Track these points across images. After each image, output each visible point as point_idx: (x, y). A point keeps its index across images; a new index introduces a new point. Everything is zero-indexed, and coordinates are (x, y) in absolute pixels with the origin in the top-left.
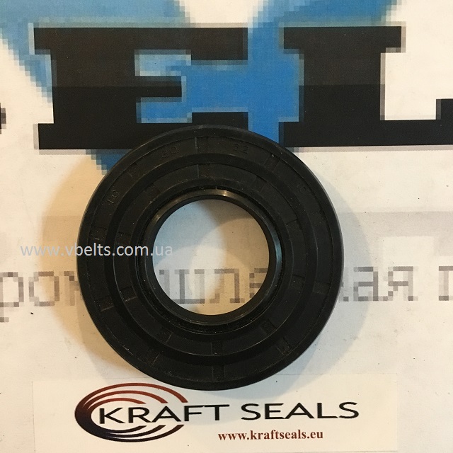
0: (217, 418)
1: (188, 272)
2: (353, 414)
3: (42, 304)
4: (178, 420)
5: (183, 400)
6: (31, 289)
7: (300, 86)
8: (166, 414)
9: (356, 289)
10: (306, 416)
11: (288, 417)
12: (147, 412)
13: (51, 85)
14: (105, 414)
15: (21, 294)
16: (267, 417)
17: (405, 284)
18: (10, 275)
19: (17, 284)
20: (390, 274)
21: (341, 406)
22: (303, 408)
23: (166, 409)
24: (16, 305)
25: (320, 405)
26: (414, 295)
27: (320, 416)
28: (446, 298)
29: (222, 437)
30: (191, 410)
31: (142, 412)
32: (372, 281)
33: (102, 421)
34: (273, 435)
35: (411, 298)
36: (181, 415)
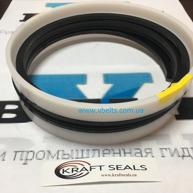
1: (84, 150)
3: (39, 159)
6: (37, 155)
9: (135, 154)
14: (64, 170)
15: (33, 157)
17: (150, 153)
18: (31, 151)
19: (33, 154)
20: (145, 150)
24: (31, 159)
26: (154, 156)
28: (164, 157)
32: (140, 152)
35: (153, 157)
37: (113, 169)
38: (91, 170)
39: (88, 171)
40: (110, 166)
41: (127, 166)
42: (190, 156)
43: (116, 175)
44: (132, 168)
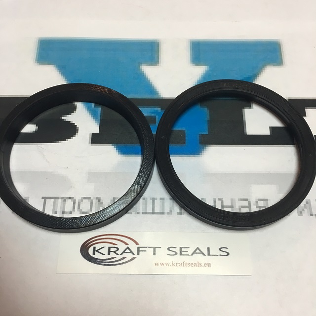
3: (83, 213)
6: (79, 206)
7: (208, 120)
14: (96, 249)
15: (74, 208)
17: (265, 207)
18: (70, 198)
19: (73, 202)
20: (257, 202)
36: (135, 251)
37: (174, 253)
38: (138, 254)
39: (133, 254)
40: (170, 249)
41: (198, 248)
43: (178, 265)
44: (206, 253)
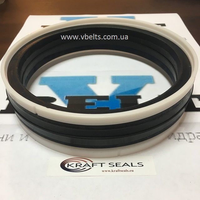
0: (102, 166)
2: (142, 165)
4: (90, 167)
5: (92, 162)
8: (87, 165)
10: (128, 166)
11: (123, 166)
12: (81, 164)
13: (67, 104)
14: (69, 165)
16: (116, 166)
21: (138, 164)
22: (127, 164)
23: (87, 164)
25: (132, 163)
27: (132, 166)
29: (103, 171)
30: (94, 164)
31: (80, 165)
33: (68, 167)
34: (118, 171)
36: (91, 165)
42: (185, 139)
